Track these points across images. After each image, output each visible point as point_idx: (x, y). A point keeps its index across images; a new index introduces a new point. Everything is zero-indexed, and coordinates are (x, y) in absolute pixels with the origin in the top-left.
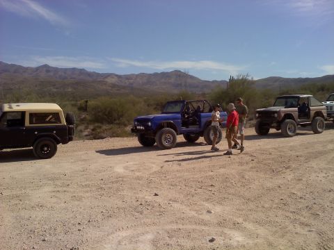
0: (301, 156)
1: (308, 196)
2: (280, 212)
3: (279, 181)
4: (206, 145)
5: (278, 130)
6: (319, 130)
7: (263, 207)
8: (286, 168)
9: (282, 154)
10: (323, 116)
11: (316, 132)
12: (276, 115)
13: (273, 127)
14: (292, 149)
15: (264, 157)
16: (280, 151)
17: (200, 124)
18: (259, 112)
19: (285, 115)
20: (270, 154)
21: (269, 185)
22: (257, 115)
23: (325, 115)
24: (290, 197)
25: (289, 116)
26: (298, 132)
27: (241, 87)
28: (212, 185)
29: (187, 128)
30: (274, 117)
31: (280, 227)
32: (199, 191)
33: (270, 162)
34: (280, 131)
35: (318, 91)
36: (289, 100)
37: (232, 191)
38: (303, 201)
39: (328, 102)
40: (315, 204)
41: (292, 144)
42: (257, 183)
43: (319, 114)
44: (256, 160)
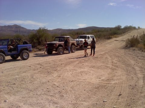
0: (63, 64)
1: (61, 85)
2: (45, 97)
3: (49, 78)
4: (22, 60)
5: (56, 52)
6: (74, 51)
7: (37, 94)
8: (55, 71)
9: (56, 63)
10: (75, 45)
11: (72, 52)
12: (55, 45)
13: (54, 51)
14: (60, 60)
15: (47, 65)
16: (55, 62)
17: (18, 51)
18: (47, 44)
19: (59, 45)
20: (50, 63)
21: (44, 80)
22: (47, 45)
23: (76, 44)
24: (52, 86)
25: (60, 45)
26: (65, 52)
27: (42, 32)
28: (14, 84)
29: (11, 52)
30: (54, 46)
31: (42, 106)
32: (6, 88)
33: (48, 68)
34: (57, 52)
35: (76, 34)
36: (61, 38)
37: (24, 86)
38: (58, 88)
39: (77, 39)
40: (63, 89)
41: (61, 58)
42: (38, 80)
43: (73, 44)
44: (42, 67)
